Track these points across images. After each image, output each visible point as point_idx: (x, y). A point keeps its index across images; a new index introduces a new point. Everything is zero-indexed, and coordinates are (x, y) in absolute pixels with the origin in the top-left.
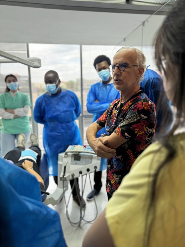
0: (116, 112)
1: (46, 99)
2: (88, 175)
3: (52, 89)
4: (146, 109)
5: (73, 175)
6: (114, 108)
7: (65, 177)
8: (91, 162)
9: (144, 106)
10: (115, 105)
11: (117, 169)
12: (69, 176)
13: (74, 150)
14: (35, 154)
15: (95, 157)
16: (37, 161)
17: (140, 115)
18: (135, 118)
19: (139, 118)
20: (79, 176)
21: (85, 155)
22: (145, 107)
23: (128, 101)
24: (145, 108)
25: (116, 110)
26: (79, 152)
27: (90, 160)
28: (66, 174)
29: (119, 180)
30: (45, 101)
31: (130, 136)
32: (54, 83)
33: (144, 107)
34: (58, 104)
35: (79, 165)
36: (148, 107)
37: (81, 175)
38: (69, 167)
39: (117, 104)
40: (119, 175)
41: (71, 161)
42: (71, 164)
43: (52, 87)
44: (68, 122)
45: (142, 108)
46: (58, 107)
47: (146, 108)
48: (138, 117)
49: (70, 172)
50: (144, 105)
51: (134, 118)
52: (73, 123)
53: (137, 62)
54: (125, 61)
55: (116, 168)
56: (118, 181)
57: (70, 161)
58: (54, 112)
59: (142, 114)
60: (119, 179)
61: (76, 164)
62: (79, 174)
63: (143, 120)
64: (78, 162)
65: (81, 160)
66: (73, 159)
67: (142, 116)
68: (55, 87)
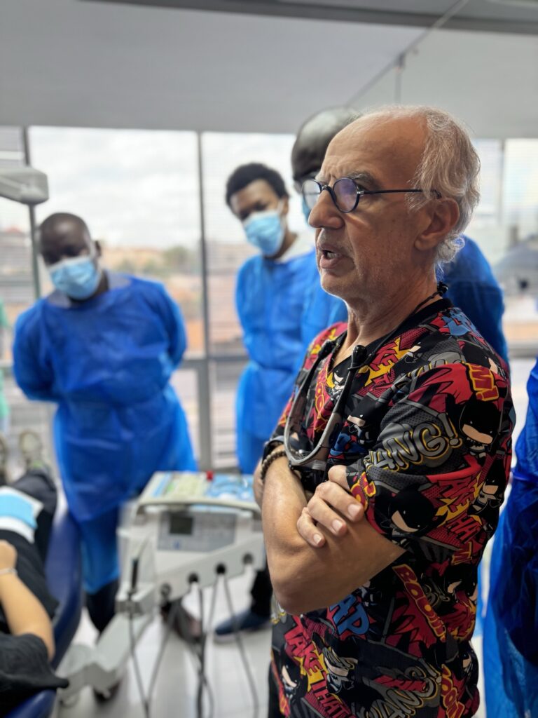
0: (334, 380)
1: (52, 321)
2: (221, 586)
3: (80, 276)
4: (484, 399)
5: (166, 590)
6: (325, 362)
7: (136, 598)
8: (231, 540)
9: (476, 382)
10: (330, 350)
11: (341, 629)
12: (149, 597)
13: (170, 498)
14: (30, 507)
15: (245, 522)
16: (37, 534)
17: (462, 427)
18: (439, 444)
19: (454, 442)
20: (189, 592)
21: (208, 514)
22: (481, 391)
23: (390, 339)
24: (480, 395)
25: (334, 372)
26: (188, 505)
27: (226, 533)
28: (140, 585)
29: (346, 680)
30: (50, 330)
31: (414, 530)
32: (84, 252)
33: (475, 389)
34: (98, 339)
35: (188, 549)
36: (493, 387)
37: (195, 587)
38: (152, 560)
39: (334, 343)
40: (347, 659)
41: (160, 537)
42: (160, 548)
43: (79, 271)
44: (144, 399)
45: (466, 396)
46: (99, 351)
47: (486, 395)
48: (454, 437)
49: (154, 578)
50: (473, 379)
51: (431, 444)
52: (164, 399)
53: (423, 177)
54: (362, 168)
55: (340, 623)
56: (343, 682)
57: (154, 539)
58: (86, 371)
59: (469, 424)
60: (346, 673)
61: (177, 547)
62: (185, 584)
63: (478, 453)
64: (183, 539)
65: (197, 531)
66: (166, 528)
67: (470, 432)
68: (91, 268)
